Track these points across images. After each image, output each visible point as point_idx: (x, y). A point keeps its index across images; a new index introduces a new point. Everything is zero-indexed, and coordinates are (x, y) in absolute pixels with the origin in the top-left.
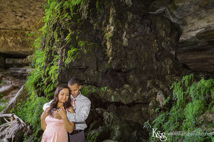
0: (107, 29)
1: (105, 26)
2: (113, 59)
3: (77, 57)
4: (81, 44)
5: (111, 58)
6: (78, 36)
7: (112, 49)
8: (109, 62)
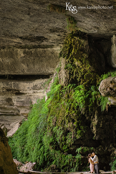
0: (94, 120)
1: (93, 119)
2: (96, 135)
3: (82, 135)
4: (82, 127)
5: (95, 135)
6: (80, 123)
7: (96, 131)
8: (95, 136)
